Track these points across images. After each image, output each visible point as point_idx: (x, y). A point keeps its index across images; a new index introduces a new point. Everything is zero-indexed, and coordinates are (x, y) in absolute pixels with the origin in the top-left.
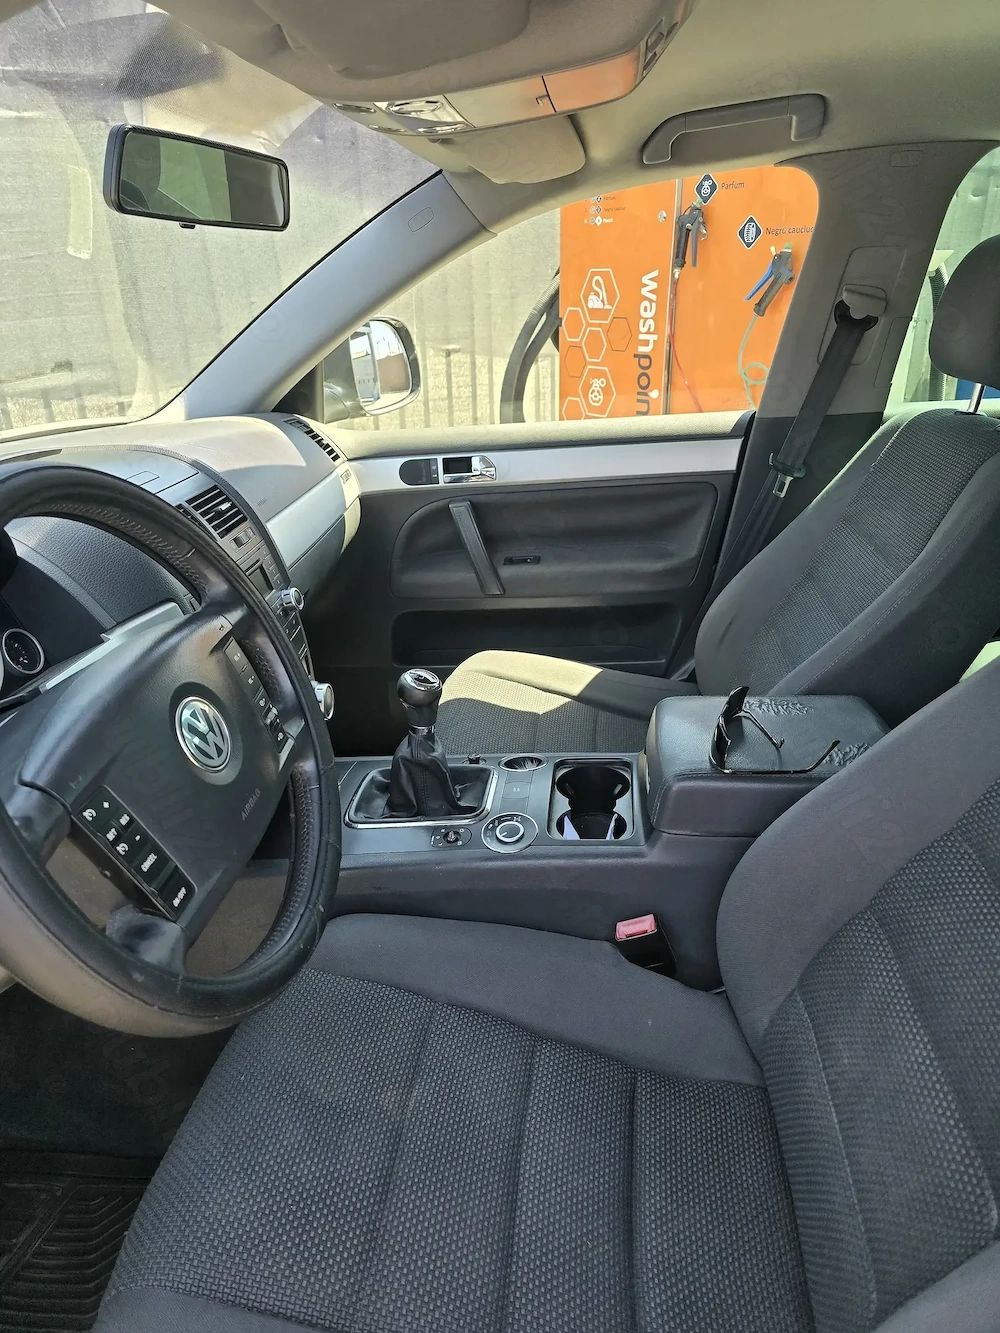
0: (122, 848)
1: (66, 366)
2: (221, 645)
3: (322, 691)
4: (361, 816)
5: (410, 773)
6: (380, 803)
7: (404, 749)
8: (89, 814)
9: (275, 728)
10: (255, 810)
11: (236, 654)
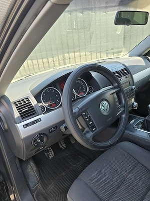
0: (87, 120)
1: (112, 49)
2: (113, 94)
3: (136, 104)
4: (136, 126)
5: (147, 123)
6: (141, 125)
7: (147, 118)
8: (84, 114)
9: (118, 108)
10: (110, 120)
11: (115, 95)
